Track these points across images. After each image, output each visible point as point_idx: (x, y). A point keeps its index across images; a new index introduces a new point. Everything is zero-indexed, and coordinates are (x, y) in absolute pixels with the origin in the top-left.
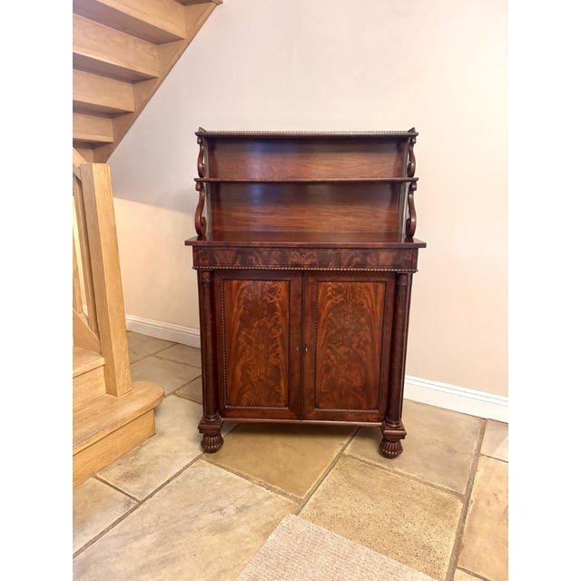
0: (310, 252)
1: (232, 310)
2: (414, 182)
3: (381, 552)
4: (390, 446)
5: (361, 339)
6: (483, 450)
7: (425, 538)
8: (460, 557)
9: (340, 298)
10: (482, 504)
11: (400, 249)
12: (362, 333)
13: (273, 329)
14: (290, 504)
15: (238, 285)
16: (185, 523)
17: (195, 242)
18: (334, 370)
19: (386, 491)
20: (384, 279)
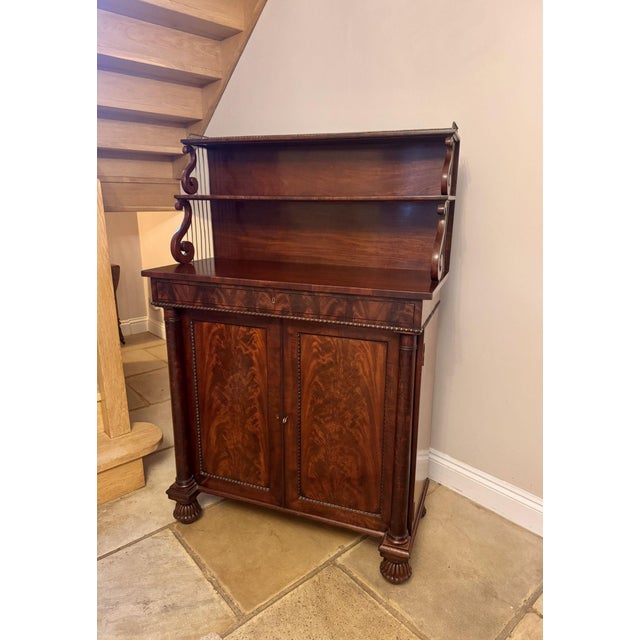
0: (281, 295)
1: (203, 358)
5: (356, 417)
9: (327, 358)
12: (357, 408)
13: (249, 388)
14: (227, 617)
15: (210, 328)
18: (323, 450)
20: (384, 338)
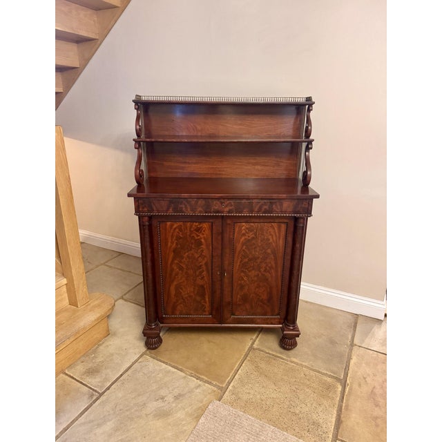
0: (228, 202)
1: (166, 244)
2: (310, 142)
3: (283, 429)
4: (288, 342)
5: (267, 265)
6: (356, 341)
7: (314, 416)
8: (340, 431)
9: (251, 235)
10: (355, 386)
11: (299, 199)
12: (268, 261)
13: (199, 259)
14: (215, 391)
15: (172, 226)
16: (136, 411)
17: (135, 195)
18: (246, 288)
19: (286, 378)
20: (286, 221)
